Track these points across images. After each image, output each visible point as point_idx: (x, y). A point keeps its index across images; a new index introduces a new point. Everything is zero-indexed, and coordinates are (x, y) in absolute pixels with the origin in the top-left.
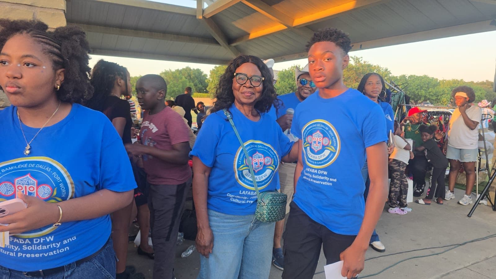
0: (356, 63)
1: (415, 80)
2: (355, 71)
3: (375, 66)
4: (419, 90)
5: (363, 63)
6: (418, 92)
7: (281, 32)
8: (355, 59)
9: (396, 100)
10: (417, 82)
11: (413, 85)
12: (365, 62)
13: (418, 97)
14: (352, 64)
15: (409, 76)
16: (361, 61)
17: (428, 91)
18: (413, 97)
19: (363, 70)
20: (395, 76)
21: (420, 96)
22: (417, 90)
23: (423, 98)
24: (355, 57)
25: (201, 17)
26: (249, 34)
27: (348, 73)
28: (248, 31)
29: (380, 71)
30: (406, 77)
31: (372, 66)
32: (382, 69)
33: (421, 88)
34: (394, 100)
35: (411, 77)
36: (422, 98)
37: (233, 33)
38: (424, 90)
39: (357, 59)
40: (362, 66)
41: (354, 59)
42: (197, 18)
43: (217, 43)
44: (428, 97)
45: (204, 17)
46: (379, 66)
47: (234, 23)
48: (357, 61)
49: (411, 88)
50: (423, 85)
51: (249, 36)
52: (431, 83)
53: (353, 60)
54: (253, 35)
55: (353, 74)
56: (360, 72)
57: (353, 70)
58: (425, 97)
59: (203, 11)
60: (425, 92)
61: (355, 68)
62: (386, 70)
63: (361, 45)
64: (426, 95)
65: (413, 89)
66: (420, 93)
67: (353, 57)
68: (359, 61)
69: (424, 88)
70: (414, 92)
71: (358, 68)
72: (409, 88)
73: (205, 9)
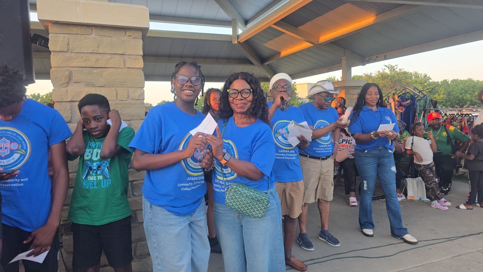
0: (391, 71)
1: (458, 84)
2: (391, 79)
3: (411, 73)
4: (463, 94)
5: (399, 71)
6: (463, 96)
7: (308, 49)
8: (390, 68)
9: (422, 105)
10: (461, 86)
11: (456, 89)
12: (400, 70)
13: (464, 101)
14: (386, 73)
15: (451, 81)
16: (396, 68)
17: (474, 95)
18: (457, 101)
19: (399, 77)
20: (436, 81)
21: (465, 100)
22: (461, 94)
23: (469, 103)
24: (390, 66)
25: (236, 42)
26: (280, 53)
27: (383, 82)
28: (279, 51)
29: (419, 77)
30: (448, 81)
31: (408, 73)
32: (420, 75)
33: (466, 92)
34: (420, 105)
35: (453, 81)
36: (467, 103)
37: (266, 53)
38: (469, 94)
39: (392, 67)
40: (398, 74)
41: (388, 67)
42: (233, 43)
43: (251, 63)
44: (474, 101)
45: (238, 42)
46: (417, 72)
47: (265, 45)
48: (392, 69)
49: (454, 92)
50: (467, 89)
51: (280, 55)
52: (476, 86)
53: (388, 69)
54: (283, 53)
55: (389, 82)
56: (395, 80)
57: (388, 78)
58: (471, 101)
59: (238, 36)
60: (471, 96)
61: (391, 77)
62: (426, 76)
63: (385, 56)
64: (472, 99)
65: (456, 94)
66: (465, 98)
67: (388, 66)
68: (394, 69)
69: (469, 92)
70: (457, 97)
71: (394, 76)
72: (452, 93)
73: (239, 35)
